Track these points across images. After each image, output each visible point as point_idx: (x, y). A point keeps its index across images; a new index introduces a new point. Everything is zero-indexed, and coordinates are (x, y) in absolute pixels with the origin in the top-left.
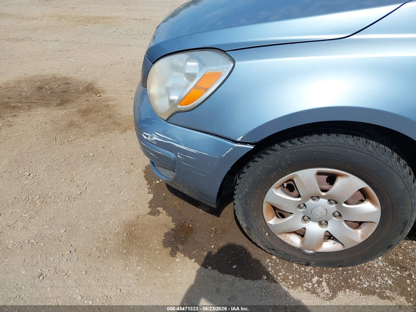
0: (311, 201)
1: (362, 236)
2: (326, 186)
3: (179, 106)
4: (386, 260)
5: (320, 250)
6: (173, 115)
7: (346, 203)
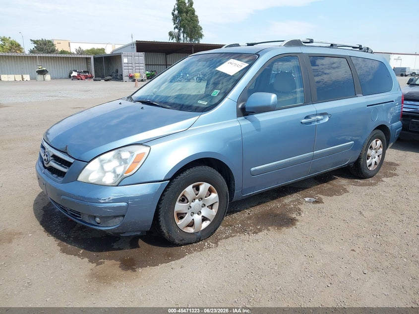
0: (192, 203)
1: (215, 212)
2: (197, 192)
3: (125, 175)
4: (223, 226)
5: (202, 229)
6: (122, 180)
7: (206, 197)
